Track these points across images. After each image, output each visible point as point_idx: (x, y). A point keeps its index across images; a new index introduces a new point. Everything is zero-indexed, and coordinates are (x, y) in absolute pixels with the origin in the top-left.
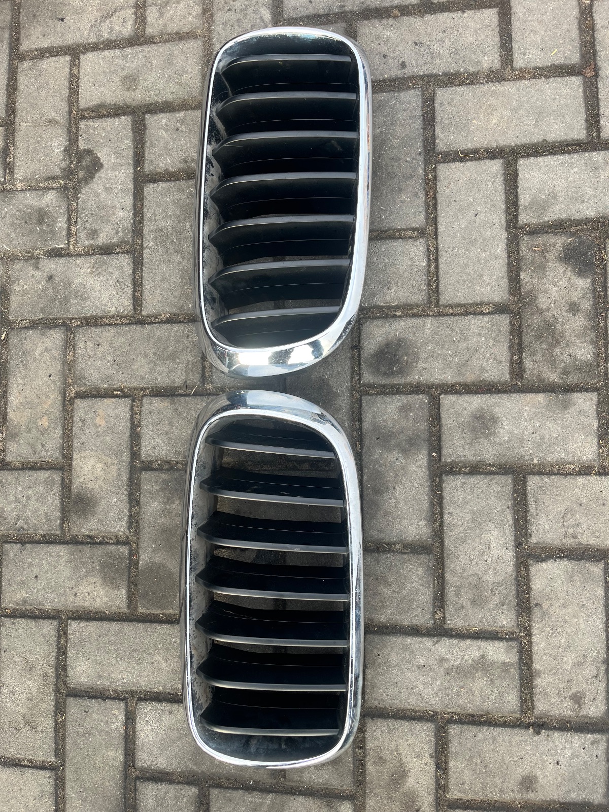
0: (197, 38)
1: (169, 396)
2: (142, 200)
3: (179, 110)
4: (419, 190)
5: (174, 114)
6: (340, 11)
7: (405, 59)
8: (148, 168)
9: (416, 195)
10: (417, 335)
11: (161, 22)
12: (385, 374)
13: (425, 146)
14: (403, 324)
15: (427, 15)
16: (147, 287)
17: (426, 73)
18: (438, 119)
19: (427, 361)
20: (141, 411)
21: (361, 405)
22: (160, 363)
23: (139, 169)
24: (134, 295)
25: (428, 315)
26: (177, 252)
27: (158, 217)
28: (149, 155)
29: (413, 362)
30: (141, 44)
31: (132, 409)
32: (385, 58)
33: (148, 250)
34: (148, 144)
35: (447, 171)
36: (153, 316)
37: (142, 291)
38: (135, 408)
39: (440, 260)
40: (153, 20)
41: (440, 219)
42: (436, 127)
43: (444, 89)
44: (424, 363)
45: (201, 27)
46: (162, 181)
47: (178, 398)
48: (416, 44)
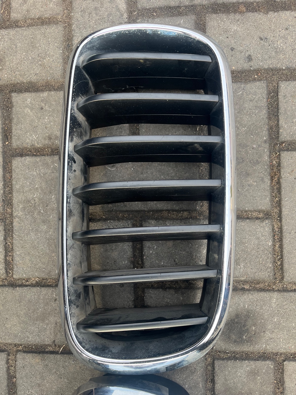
0: (58, 23)
1: (40, 353)
2: (10, 172)
3: (42, 91)
4: (264, 175)
5: (38, 94)
6: (190, 4)
7: (251, 52)
8: (15, 143)
9: (262, 180)
10: (264, 308)
11: (25, 7)
12: (235, 341)
13: (270, 135)
14: (251, 297)
15: (270, 13)
16: (18, 253)
17: (271, 66)
18: (282, 110)
19: (273, 332)
20: (15, 364)
21: (214, 369)
22: (31, 323)
23: (7, 143)
24: (6, 260)
25: (273, 290)
26: (44, 222)
27: (26, 189)
28: (16, 131)
29: (261, 332)
30: (6, 28)
31: (7, 362)
32: (232, 50)
33: (17, 219)
34: (15, 121)
35: (290, 158)
36: (24, 279)
37: (13, 256)
38: (10, 361)
39: (284, 240)
40: (17, 6)
41: (283, 203)
42: (280, 117)
43: (288, 83)
44: (271, 334)
45: (62, 13)
46: (28, 155)
47: (48, 355)
48: (261, 39)
